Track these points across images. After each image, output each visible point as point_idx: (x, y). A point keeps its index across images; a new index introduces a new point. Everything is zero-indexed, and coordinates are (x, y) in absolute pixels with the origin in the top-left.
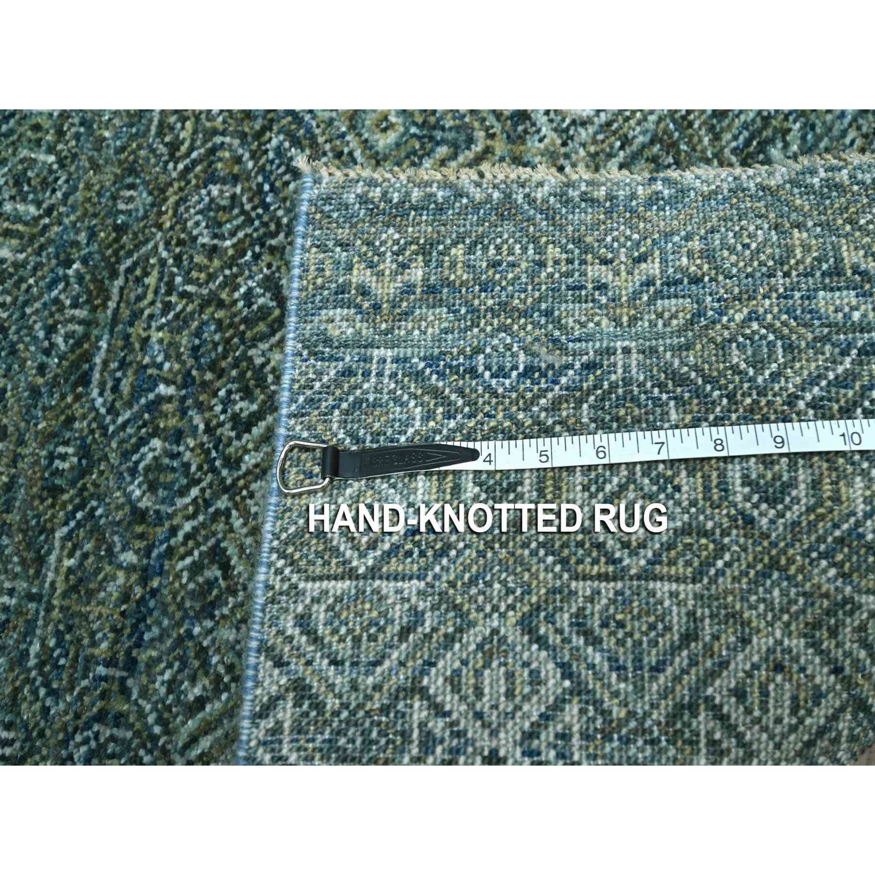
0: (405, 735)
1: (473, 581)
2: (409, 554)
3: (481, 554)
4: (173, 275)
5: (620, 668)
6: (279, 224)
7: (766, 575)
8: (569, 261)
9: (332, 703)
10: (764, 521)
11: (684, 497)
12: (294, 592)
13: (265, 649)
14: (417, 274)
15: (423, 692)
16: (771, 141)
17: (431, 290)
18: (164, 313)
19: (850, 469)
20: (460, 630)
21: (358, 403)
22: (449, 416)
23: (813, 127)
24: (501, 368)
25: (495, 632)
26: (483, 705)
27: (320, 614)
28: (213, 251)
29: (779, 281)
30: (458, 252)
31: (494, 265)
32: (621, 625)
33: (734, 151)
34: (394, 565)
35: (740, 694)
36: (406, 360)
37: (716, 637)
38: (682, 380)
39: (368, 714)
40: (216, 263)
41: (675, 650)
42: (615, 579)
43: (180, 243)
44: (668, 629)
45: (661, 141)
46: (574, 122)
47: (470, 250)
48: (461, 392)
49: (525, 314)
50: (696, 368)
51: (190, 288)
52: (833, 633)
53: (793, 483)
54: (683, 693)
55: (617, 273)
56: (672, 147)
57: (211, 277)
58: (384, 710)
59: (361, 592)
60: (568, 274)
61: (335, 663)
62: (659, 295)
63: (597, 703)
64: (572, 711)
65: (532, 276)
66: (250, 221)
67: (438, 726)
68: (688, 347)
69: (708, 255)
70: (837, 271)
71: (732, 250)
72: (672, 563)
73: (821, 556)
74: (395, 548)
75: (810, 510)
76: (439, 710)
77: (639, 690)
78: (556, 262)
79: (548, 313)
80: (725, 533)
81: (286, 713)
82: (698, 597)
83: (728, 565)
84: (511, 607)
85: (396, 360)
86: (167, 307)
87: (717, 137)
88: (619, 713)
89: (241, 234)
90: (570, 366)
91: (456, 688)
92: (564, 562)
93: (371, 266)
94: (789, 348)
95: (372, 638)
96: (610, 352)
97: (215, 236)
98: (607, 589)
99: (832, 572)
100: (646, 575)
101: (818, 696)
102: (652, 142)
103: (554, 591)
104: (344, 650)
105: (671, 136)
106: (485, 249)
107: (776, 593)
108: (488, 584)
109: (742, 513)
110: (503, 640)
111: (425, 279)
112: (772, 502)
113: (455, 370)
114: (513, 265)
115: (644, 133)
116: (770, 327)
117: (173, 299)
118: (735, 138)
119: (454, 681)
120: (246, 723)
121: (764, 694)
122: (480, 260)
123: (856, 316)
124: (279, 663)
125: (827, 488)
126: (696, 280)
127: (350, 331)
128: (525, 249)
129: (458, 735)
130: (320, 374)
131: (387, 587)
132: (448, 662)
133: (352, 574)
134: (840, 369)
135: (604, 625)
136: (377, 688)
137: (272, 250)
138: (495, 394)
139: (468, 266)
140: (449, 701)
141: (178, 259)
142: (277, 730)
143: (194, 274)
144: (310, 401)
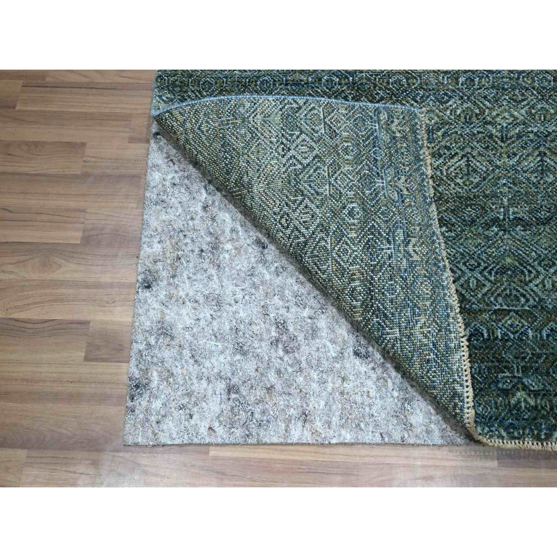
0: (292, 131)
1: (325, 145)
2: (330, 130)
3: (331, 146)
4: (380, 75)
5: (309, 177)
6: (398, 97)
7: (332, 212)
8: (405, 172)
9: (297, 115)
10: (344, 212)
11: (348, 193)
12: (320, 106)
13: (307, 100)
14: (398, 135)
15: (301, 134)
16: (447, 227)
17: (394, 138)
18: (370, 75)
19: (358, 233)
20: (314, 141)
21: (365, 120)
22: (363, 140)
23: (454, 239)
24: (376, 153)
25: (315, 149)
26: (300, 147)
27: (316, 112)
28: (388, 83)
29: (405, 221)
30: (405, 145)
31: (402, 153)
32: (319, 177)
33: (442, 217)
34: (327, 127)
35: (306, 207)
36: (376, 132)
37: (318, 200)
38: (376, 195)
39: (296, 122)
40: (385, 84)
41: (314, 190)
42: (328, 176)
43: (389, 75)
44: (319, 188)
45: (441, 195)
46: (441, 170)
47: (405, 148)
48: (369, 143)
49: (390, 160)
50: (380, 199)
51: (377, 80)
52: (321, 231)
53: (354, 219)
54: (306, 192)
55: (403, 183)
56: (440, 199)
57: (381, 84)
58: (297, 126)
59: (321, 120)
60: (402, 171)
61: (306, 115)
62: (398, 193)
63: (302, 172)
64: (300, 166)
65: (401, 163)
66: (398, 90)
67: (295, 137)
68: (385, 197)
69: (410, 206)
70: (409, 236)
71: (412, 212)
72: (333, 189)
73: (338, 226)
74: (331, 128)
75: (348, 223)
76: (298, 137)
77: (305, 182)
78: (405, 169)
79: (391, 165)
80: (341, 202)
81: (295, 105)
82: (326, 195)
83: (334, 203)
84: (320, 153)
85: (376, 129)
86: (372, 75)
87: (445, 211)
88: (301, 177)
89: (394, 89)
90: (378, 169)
91: (302, 141)
92: (331, 164)
93: (399, 124)
94: (387, 221)
95: (311, 123)
96: (382, 179)
97: (392, 83)
98: (326, 174)
99: (335, 229)
100: (330, 183)
101: (307, 229)
102: (440, 193)
103: (325, 162)
104: (308, 117)
105: (443, 198)
106: (407, 152)
107: (329, 215)
108: (325, 148)
109: (346, 206)
110: (313, 151)
111: (397, 137)
112: (349, 213)
113: (375, 142)
114: (403, 158)
115: (442, 190)
116: (392, 217)
117: (374, 76)
118: (446, 216)
119: (304, 140)
120: (292, 97)
121: (307, 213)
122: (403, 150)
123: (397, 238)
124: (305, 103)
125: (353, 227)
126: (403, 202)
127: (382, 119)
128: (407, 162)
129: (293, 141)
130: (371, 112)
131: (322, 126)
132: (308, 139)
133: (324, 118)
134: (383, 233)
135: (318, 173)
136: (301, 124)
137: (391, 97)
138: (369, 151)
139: (402, 147)
140: (300, 140)
141: (385, 75)
142: (291, 104)
143: (381, 80)
144: (364, 110)
